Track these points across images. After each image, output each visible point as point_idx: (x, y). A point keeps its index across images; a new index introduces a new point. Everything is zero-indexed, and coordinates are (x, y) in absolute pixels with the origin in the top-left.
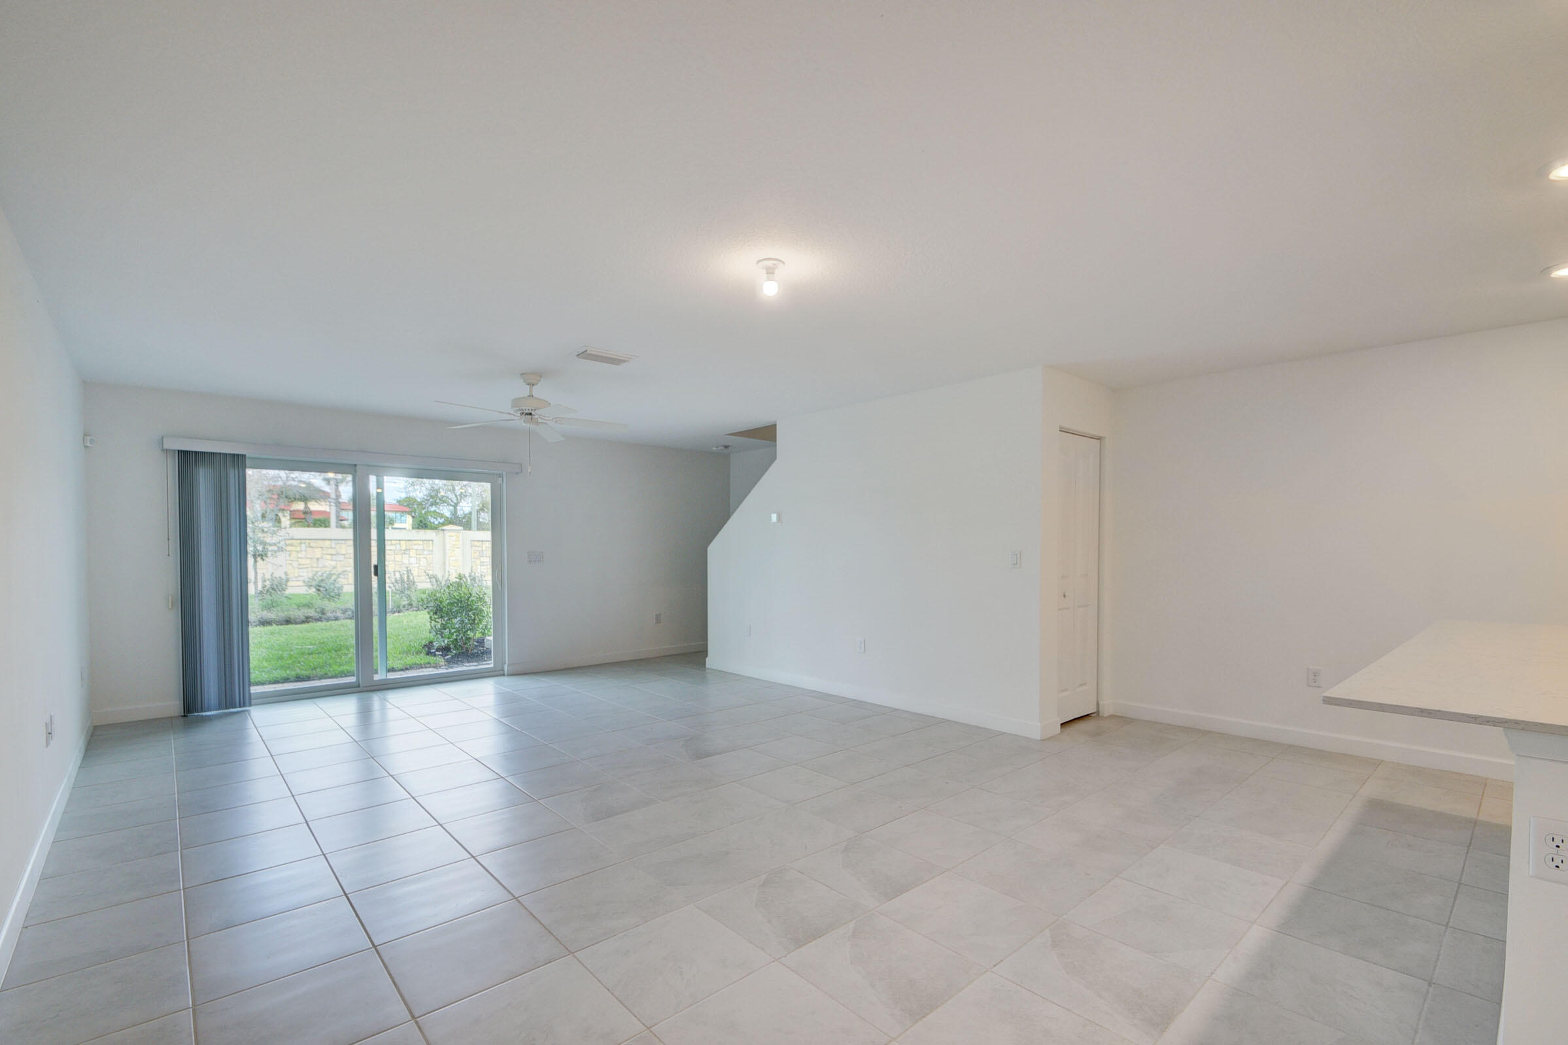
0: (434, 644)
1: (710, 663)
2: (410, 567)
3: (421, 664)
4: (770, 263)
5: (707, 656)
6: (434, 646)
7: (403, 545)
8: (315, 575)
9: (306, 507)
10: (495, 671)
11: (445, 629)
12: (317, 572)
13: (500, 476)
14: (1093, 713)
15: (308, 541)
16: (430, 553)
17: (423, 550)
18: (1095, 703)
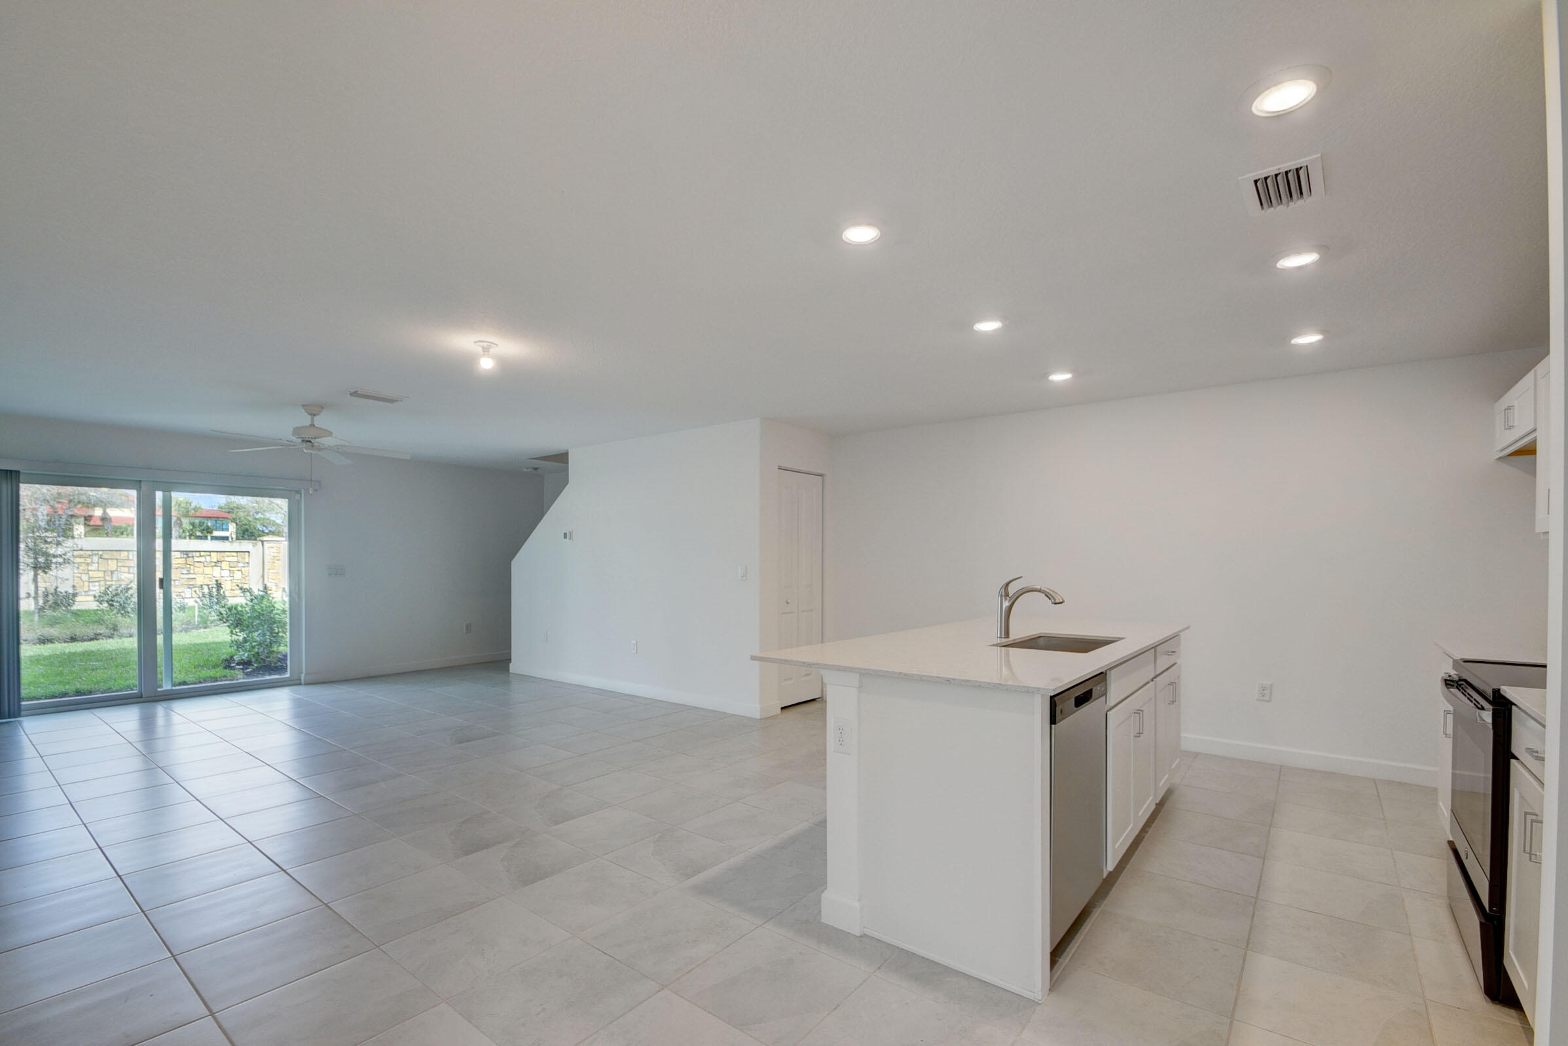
0: (235, 657)
1: (514, 667)
2: (221, 581)
3: (217, 678)
4: (485, 344)
5: (511, 662)
6: (234, 660)
7: (214, 557)
8: (108, 588)
9: (105, 512)
10: (292, 680)
11: (246, 643)
12: (110, 586)
13: (298, 492)
14: (819, 698)
15: (100, 553)
16: (246, 565)
17: (238, 562)
18: (820, 690)
